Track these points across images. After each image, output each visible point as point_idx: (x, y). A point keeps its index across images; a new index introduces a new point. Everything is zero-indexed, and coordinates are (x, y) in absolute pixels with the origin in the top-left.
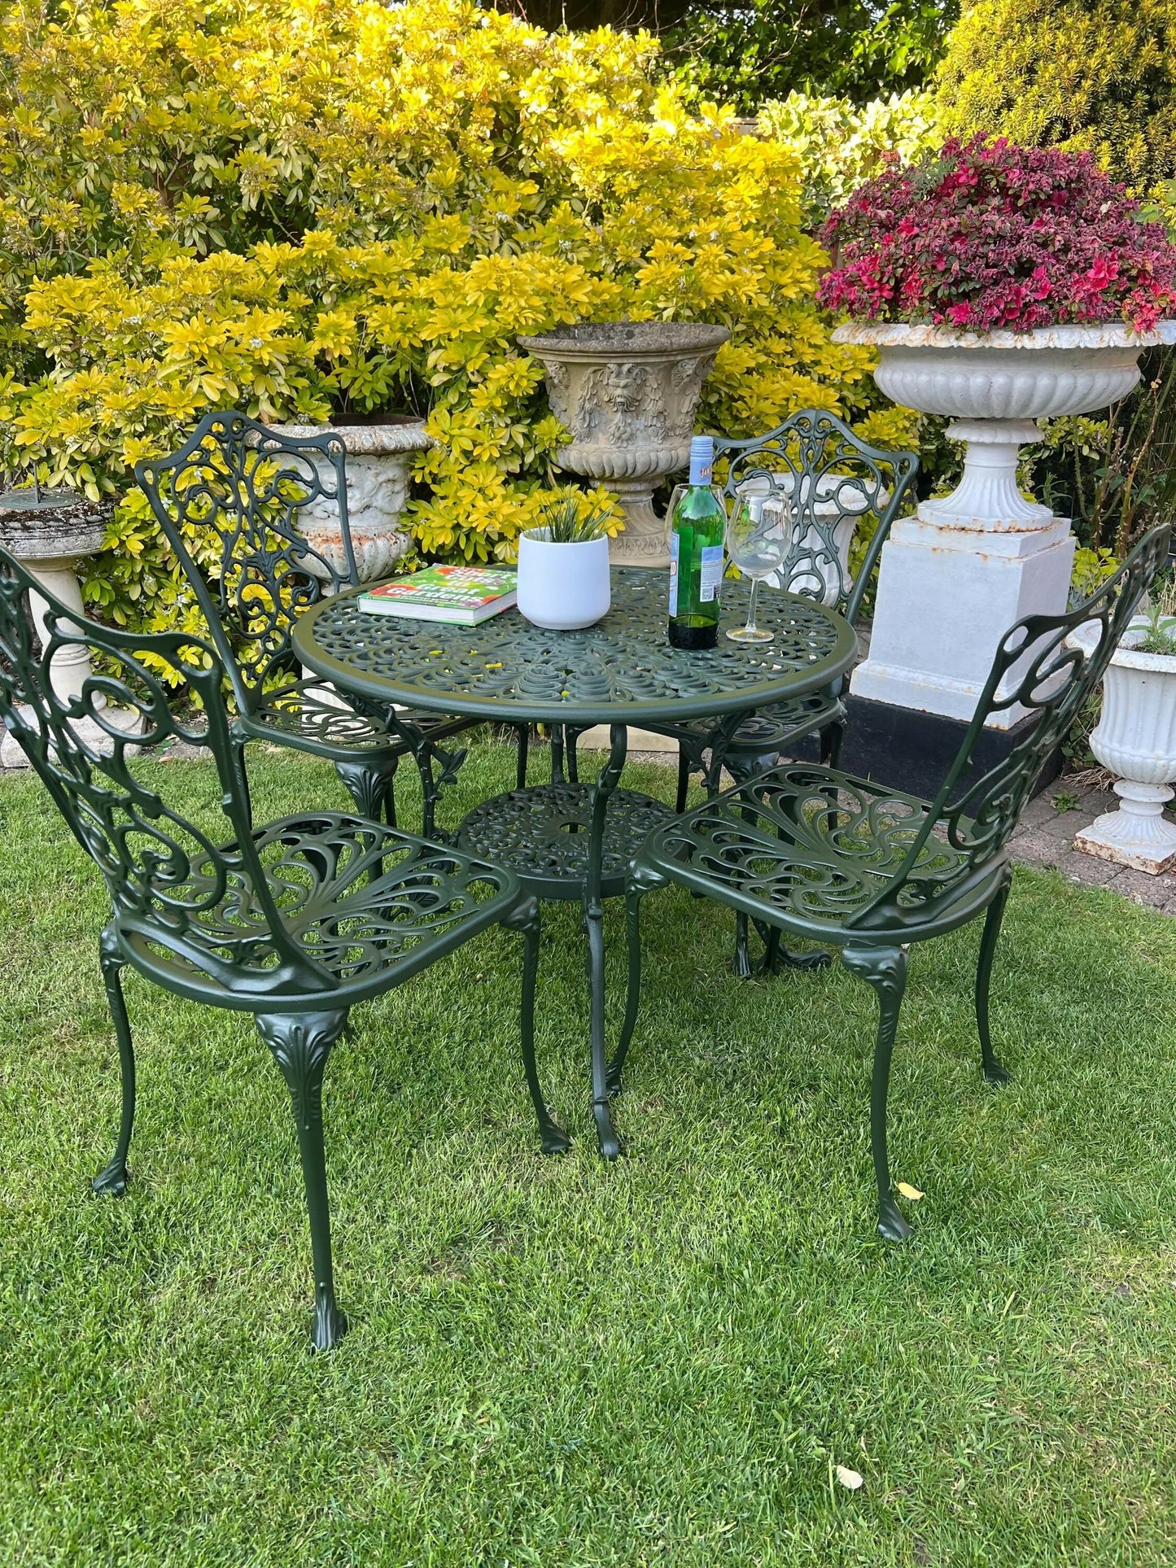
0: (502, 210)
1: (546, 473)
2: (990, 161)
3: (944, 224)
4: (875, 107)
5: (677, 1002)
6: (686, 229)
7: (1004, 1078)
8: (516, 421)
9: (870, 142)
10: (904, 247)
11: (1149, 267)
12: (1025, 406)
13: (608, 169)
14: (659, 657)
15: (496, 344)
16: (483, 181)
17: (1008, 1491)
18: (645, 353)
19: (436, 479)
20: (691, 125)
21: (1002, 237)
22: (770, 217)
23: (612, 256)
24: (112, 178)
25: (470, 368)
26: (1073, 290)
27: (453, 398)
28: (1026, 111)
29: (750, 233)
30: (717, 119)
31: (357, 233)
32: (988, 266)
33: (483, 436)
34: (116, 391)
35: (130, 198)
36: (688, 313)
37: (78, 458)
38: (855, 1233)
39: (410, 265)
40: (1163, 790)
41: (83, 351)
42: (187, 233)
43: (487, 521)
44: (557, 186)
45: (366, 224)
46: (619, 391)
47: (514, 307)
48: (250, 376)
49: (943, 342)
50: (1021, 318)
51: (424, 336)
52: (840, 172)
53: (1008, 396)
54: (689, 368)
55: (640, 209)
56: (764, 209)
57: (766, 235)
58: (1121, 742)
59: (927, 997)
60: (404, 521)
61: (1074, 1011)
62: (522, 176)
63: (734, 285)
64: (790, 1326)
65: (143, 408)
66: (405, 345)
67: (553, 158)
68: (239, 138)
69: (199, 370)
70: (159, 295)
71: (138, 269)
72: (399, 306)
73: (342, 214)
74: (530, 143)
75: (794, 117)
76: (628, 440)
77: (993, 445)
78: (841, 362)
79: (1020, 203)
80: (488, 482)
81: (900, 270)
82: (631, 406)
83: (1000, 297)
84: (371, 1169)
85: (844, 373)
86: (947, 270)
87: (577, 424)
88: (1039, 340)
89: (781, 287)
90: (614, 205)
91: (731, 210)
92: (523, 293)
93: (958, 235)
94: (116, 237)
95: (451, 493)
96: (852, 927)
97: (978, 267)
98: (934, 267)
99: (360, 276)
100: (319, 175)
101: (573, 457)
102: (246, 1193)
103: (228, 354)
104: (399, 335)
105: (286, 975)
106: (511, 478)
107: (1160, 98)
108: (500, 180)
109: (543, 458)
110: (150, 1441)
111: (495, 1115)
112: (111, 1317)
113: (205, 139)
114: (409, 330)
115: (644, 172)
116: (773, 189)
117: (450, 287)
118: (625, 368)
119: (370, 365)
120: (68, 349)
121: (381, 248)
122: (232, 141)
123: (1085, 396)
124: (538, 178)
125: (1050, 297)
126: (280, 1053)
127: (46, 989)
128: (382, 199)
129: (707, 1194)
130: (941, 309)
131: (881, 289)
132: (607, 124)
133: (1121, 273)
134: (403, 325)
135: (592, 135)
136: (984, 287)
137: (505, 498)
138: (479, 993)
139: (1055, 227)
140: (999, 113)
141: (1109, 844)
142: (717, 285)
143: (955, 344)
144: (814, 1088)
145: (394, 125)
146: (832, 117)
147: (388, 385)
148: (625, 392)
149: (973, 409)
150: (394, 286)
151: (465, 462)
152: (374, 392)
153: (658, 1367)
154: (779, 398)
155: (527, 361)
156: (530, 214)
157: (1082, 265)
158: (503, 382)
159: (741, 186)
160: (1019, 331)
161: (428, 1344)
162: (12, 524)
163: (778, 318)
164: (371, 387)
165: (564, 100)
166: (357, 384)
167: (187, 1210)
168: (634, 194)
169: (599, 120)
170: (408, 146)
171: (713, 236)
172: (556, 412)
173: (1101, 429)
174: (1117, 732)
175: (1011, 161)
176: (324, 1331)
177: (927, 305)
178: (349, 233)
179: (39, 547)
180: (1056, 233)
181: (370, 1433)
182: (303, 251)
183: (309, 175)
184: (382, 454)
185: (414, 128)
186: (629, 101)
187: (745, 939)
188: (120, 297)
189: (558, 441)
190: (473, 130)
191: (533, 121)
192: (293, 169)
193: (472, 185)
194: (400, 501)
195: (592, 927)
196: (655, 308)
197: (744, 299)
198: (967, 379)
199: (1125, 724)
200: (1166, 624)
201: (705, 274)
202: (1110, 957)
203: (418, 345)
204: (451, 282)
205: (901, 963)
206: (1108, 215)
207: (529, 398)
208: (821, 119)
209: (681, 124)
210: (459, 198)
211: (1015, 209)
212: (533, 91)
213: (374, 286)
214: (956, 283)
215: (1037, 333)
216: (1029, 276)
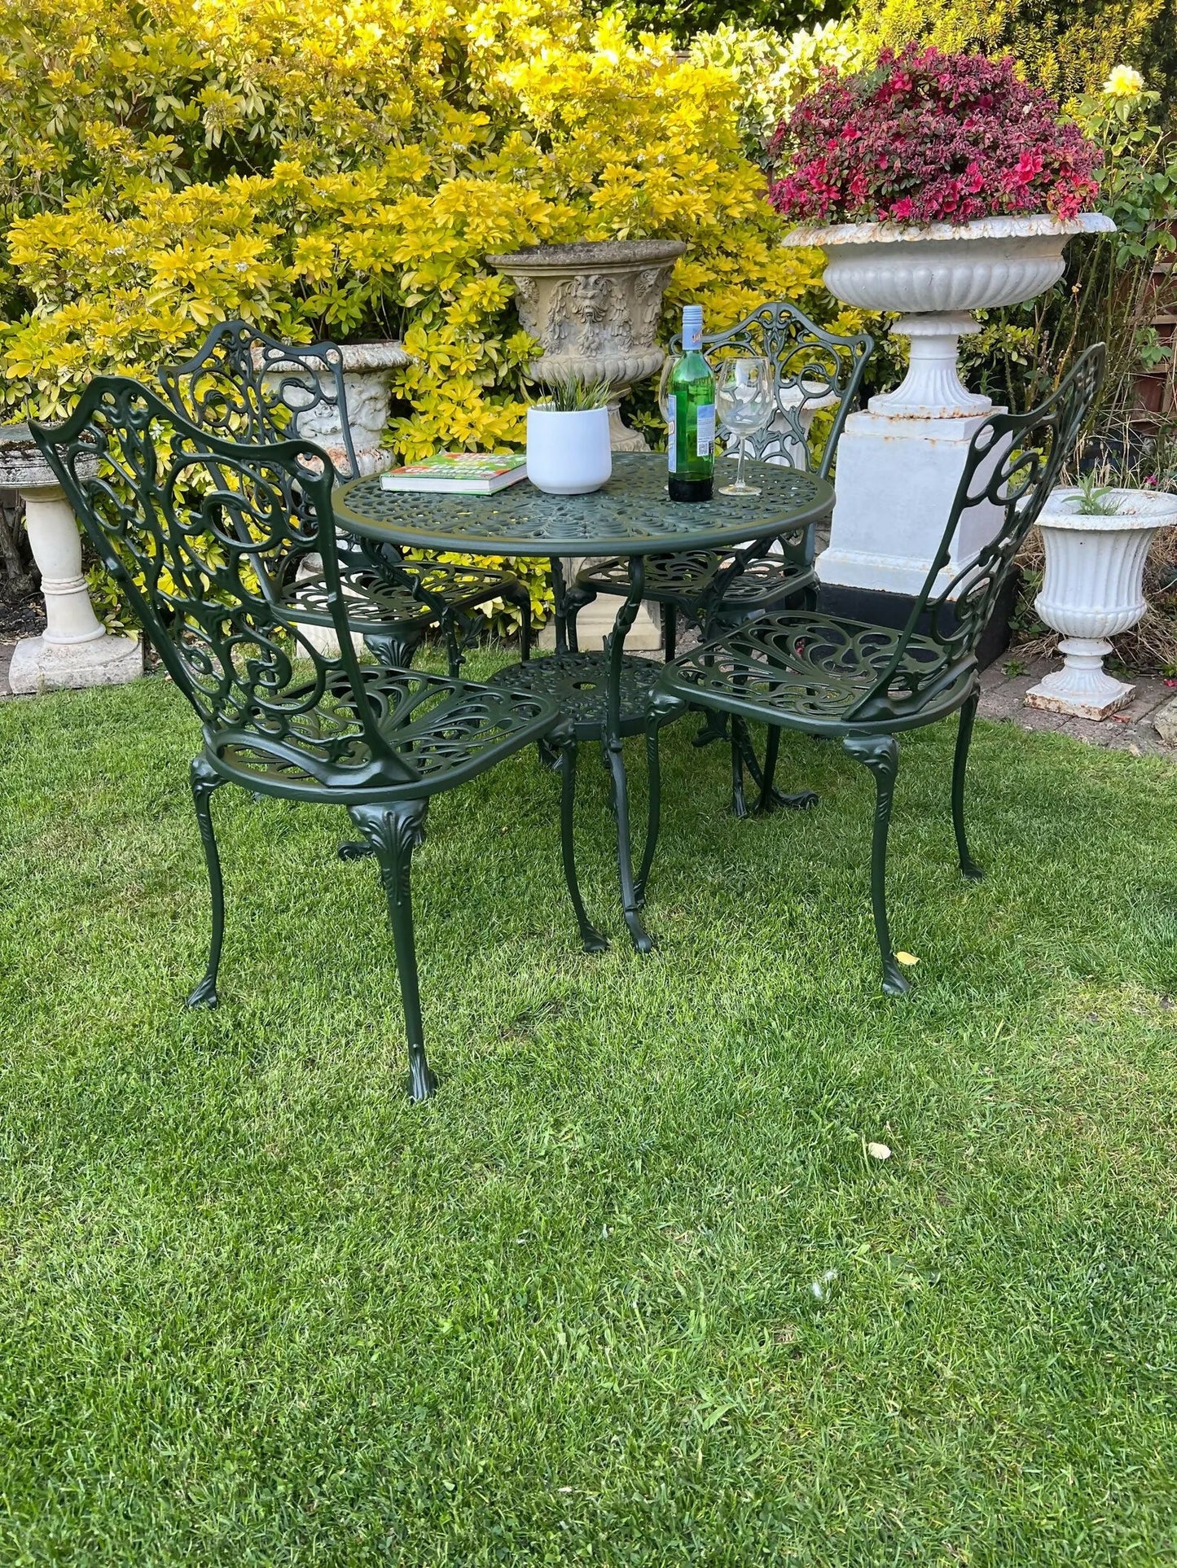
0: (457, 141)
1: (518, 387)
2: (922, 68)
3: (885, 127)
4: (800, 36)
5: (685, 838)
6: (634, 154)
7: (979, 875)
8: (489, 337)
9: (798, 71)
10: (848, 149)
11: (1070, 160)
12: (964, 296)
13: (555, 97)
14: (664, 508)
15: (466, 265)
16: (435, 114)
17: (1011, 1152)
18: (611, 264)
19: (416, 396)
20: (631, 53)
21: (937, 137)
22: (711, 142)
23: (565, 181)
24: (80, 119)
25: (444, 287)
26: (1003, 183)
27: (427, 318)
28: (945, 34)
29: (694, 156)
30: (655, 49)
31: (320, 165)
32: (926, 163)
33: (459, 351)
34: (106, 320)
35: (103, 136)
36: (642, 233)
37: (68, 389)
38: (863, 990)
39: (375, 194)
40: (1102, 644)
41: (68, 284)
42: (154, 172)
43: (469, 431)
44: (506, 118)
45: (329, 156)
46: (587, 302)
47: (482, 228)
48: (236, 301)
49: (888, 237)
50: (957, 211)
51: (397, 259)
52: (771, 101)
53: (948, 286)
54: (651, 278)
55: (589, 136)
56: (705, 134)
57: (710, 158)
58: (1063, 601)
59: (906, 821)
60: (386, 438)
61: (1036, 823)
62: (471, 109)
63: (683, 205)
64: (817, 1056)
65: (134, 335)
66: (378, 270)
67: (502, 90)
68: (199, 78)
69: (186, 296)
70: (140, 226)
71: (114, 205)
72: (369, 233)
73: (306, 147)
74: (478, 77)
75: (724, 49)
76: (597, 349)
77: (934, 338)
78: (785, 279)
79: (952, 105)
80: (466, 396)
81: (846, 172)
82: (598, 317)
83: (939, 191)
84: (436, 973)
85: (788, 289)
86: (890, 168)
87: (548, 337)
88: (975, 231)
89: (726, 207)
90: (562, 135)
91: (675, 135)
92: (489, 214)
93: (897, 136)
94: (85, 177)
95: (431, 407)
96: (849, 720)
97: (917, 165)
98: (877, 166)
99: (330, 205)
100: (282, 109)
101: (544, 369)
102: (327, 997)
103: (213, 280)
104: (372, 259)
105: (376, 768)
106: (487, 392)
107: (1068, 18)
108: (452, 114)
109: (516, 372)
110: (285, 1171)
111: (538, 927)
112: (230, 1089)
113: (165, 82)
114: (381, 255)
115: (590, 100)
116: (713, 114)
117: (417, 212)
118: (592, 280)
119: (343, 292)
120: (54, 283)
121: (345, 179)
122: (190, 81)
123: (1018, 284)
124: (487, 109)
125: (983, 190)
126: (374, 837)
127: (105, 862)
128: (343, 131)
129: (731, 971)
130: (885, 205)
131: (829, 191)
132: (550, 55)
133: (1046, 166)
134: (375, 250)
135: (539, 65)
136: (924, 183)
137: (483, 410)
138: (507, 841)
139: (983, 125)
140: (920, 37)
141: (1056, 698)
142: (667, 206)
143: (899, 239)
144: (815, 892)
145: (350, 60)
146: (760, 48)
147: (362, 311)
148: (593, 303)
149: (916, 303)
150: (362, 214)
151: (443, 378)
152: (349, 317)
153: (709, 1091)
154: (731, 312)
155: (498, 278)
156: (482, 145)
157: (1010, 160)
158: (477, 299)
159: (683, 111)
160: (957, 223)
161: (511, 1089)
162: (12, 453)
163: (724, 238)
164: (347, 311)
165: (508, 35)
166: (333, 310)
167: (279, 1012)
168: (581, 122)
169: (543, 51)
170: (364, 80)
171: (660, 159)
172: (526, 328)
173: (1027, 336)
174: (1059, 592)
175: (941, 67)
176: (419, 1085)
177: (872, 203)
178: (313, 166)
179: (38, 475)
180: (985, 132)
181: (473, 1153)
182: (274, 182)
183: (271, 111)
184: (366, 371)
185: (369, 63)
186: (570, 35)
187: (741, 784)
188: (100, 231)
189: (529, 354)
190: (424, 65)
191: (481, 54)
192: (255, 105)
193: (425, 119)
194: (381, 419)
195: (614, 758)
196: (611, 230)
197: (694, 218)
198: (910, 273)
199: (1066, 585)
200: (1098, 494)
201: (656, 195)
202: (1063, 782)
203: (389, 268)
204: (418, 207)
205: (893, 748)
206: (1030, 116)
207: (501, 314)
208: (750, 49)
209: (622, 54)
210: (414, 131)
211: (947, 111)
212: (479, 25)
213: (342, 214)
214: (898, 180)
215: (973, 225)
216: (963, 171)
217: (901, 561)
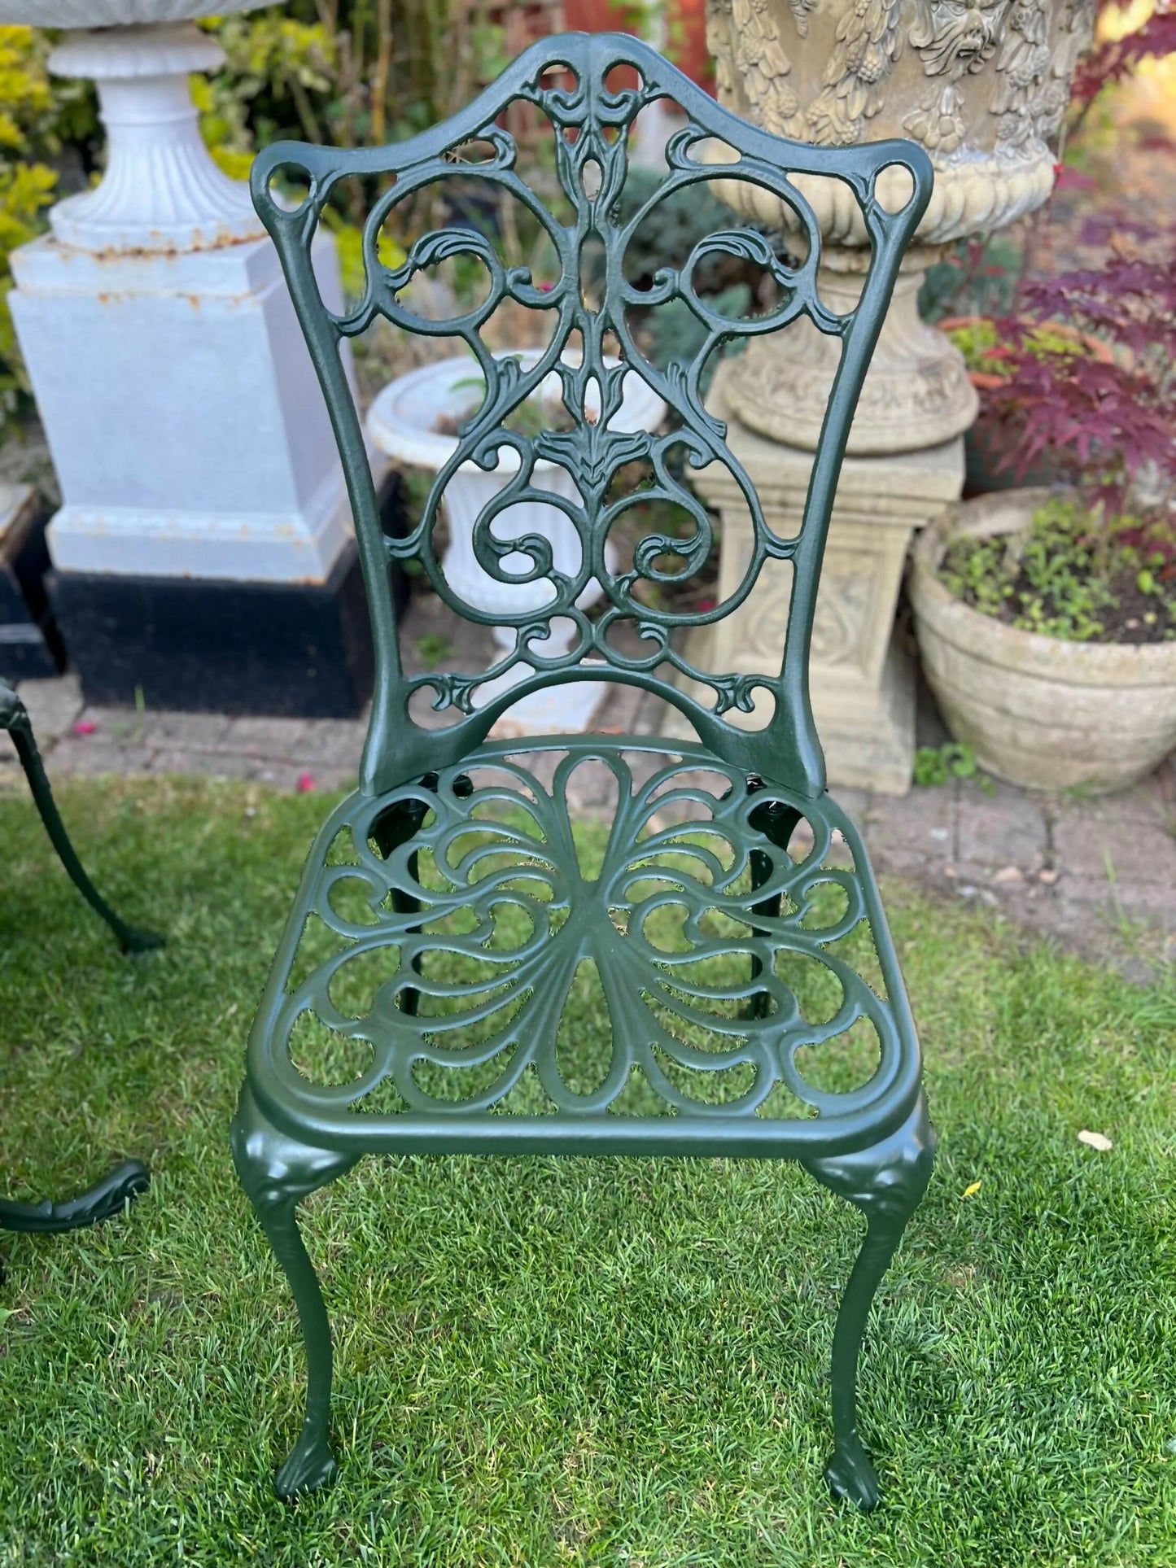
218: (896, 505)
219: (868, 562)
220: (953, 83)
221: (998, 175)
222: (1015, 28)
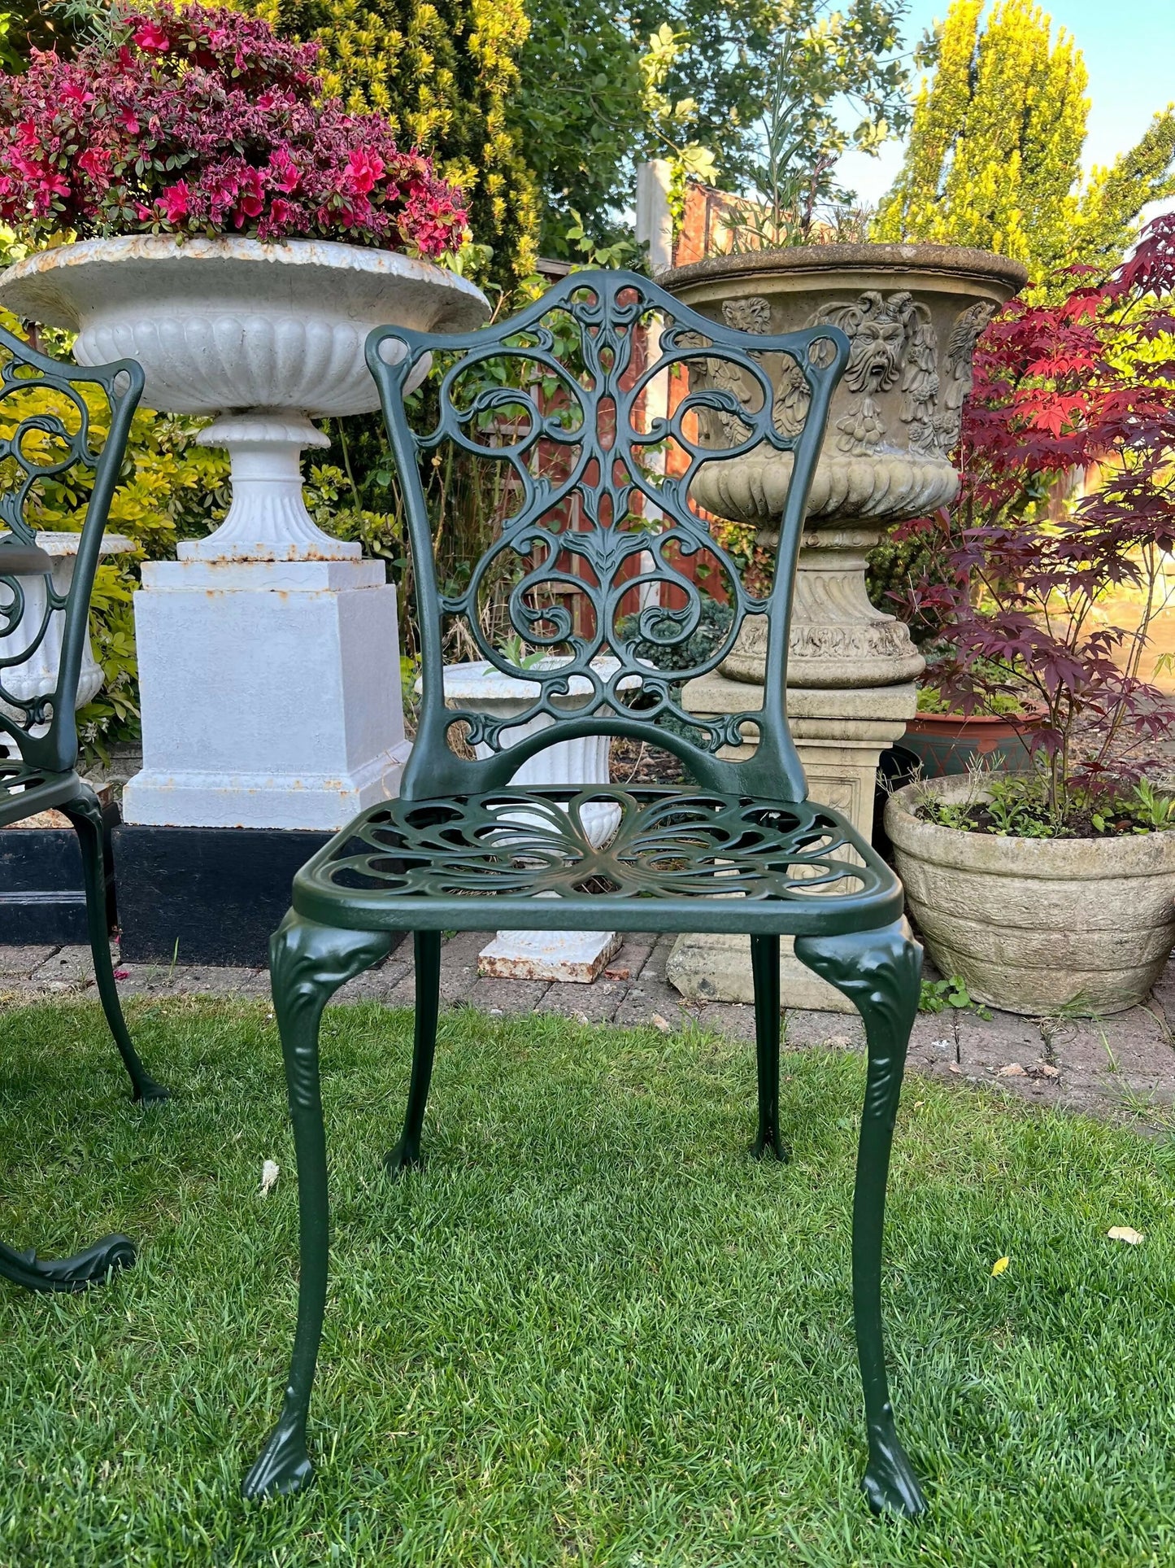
32: (202, 132)
49: (160, 251)
50: (265, 220)
53: (271, 351)
77: (264, 447)
79: (234, 74)
81: (73, 147)
83: (230, 178)
86: (143, 133)
88: (297, 255)
97: (186, 130)
98: (122, 128)
125: (300, 191)
130: (145, 195)
131: (49, 179)
133: (390, 176)
136: (202, 163)
141: (524, 957)
157: (333, 159)
160: (269, 238)
177: (123, 191)
198: (209, 326)
202: (583, 1103)
214: (161, 154)
215: (293, 245)
216: (265, 163)
217: (262, 780)
218: (863, 727)
219: (845, 790)
220: (871, 394)
221: (914, 463)
222: (912, 362)
